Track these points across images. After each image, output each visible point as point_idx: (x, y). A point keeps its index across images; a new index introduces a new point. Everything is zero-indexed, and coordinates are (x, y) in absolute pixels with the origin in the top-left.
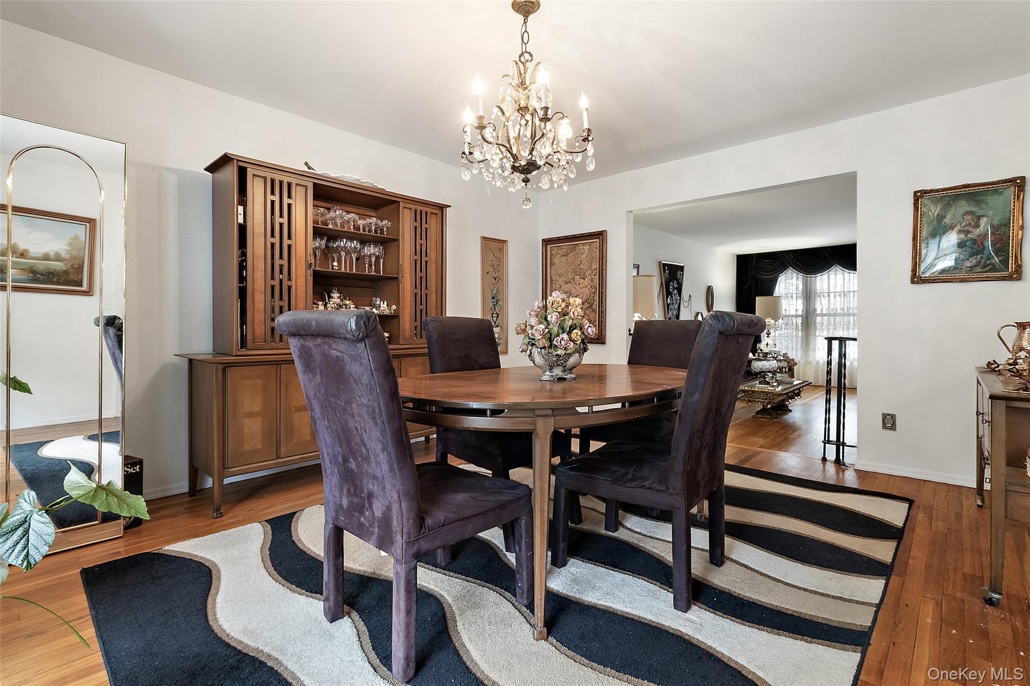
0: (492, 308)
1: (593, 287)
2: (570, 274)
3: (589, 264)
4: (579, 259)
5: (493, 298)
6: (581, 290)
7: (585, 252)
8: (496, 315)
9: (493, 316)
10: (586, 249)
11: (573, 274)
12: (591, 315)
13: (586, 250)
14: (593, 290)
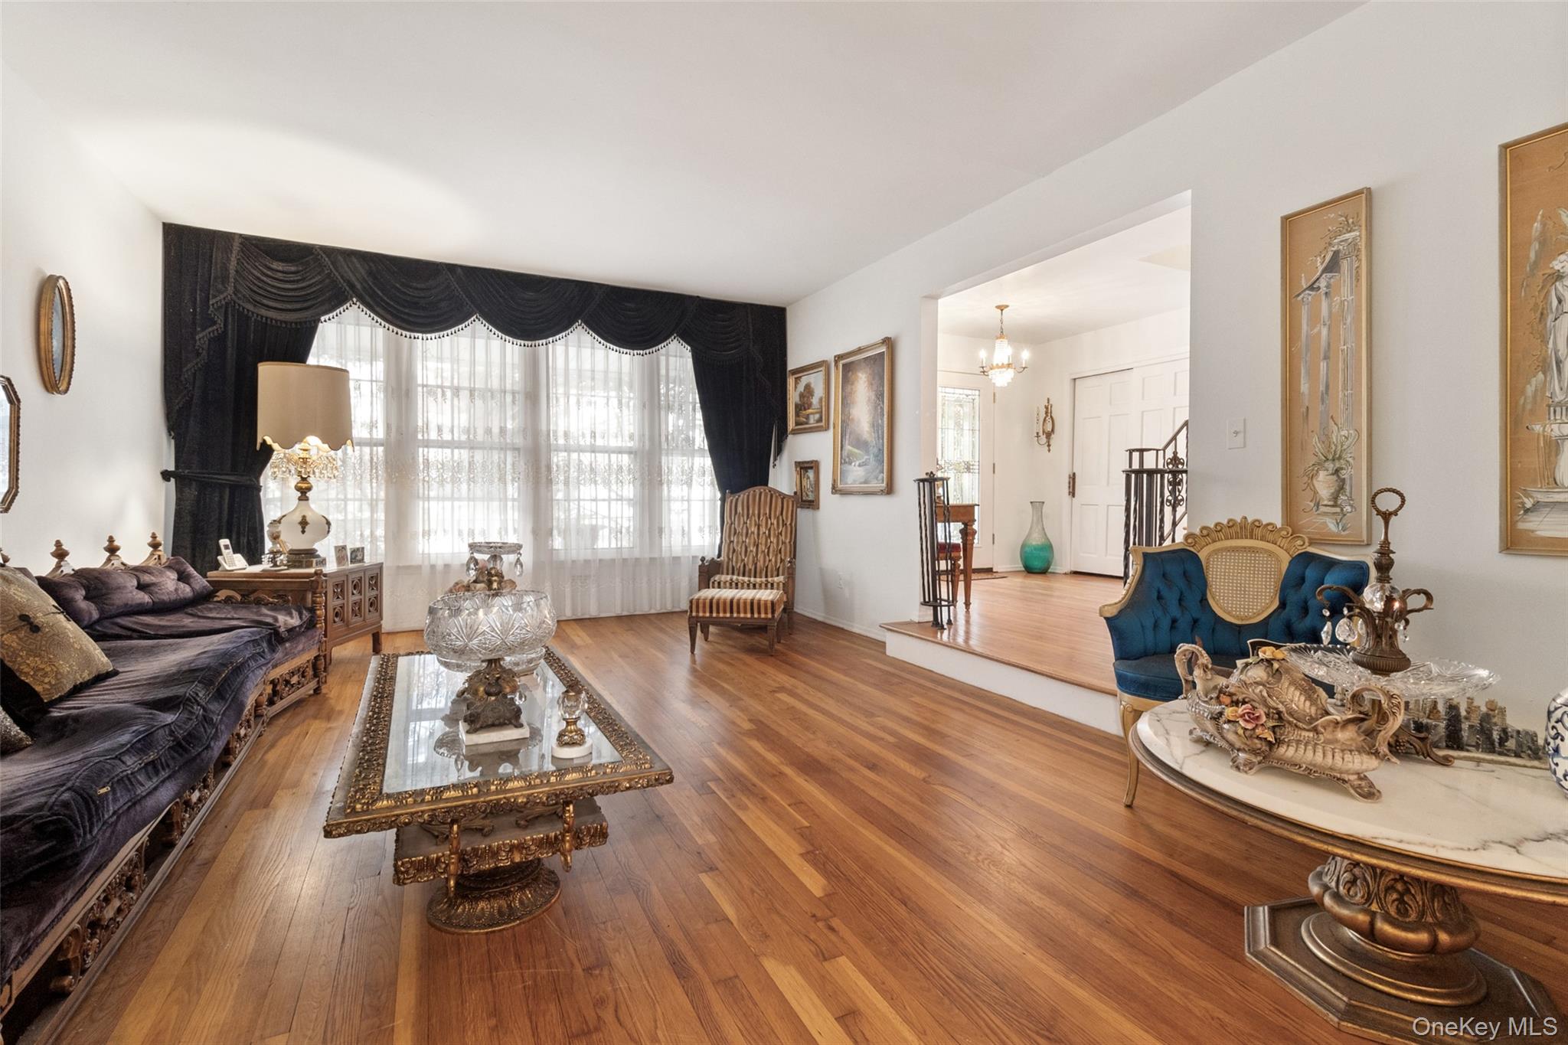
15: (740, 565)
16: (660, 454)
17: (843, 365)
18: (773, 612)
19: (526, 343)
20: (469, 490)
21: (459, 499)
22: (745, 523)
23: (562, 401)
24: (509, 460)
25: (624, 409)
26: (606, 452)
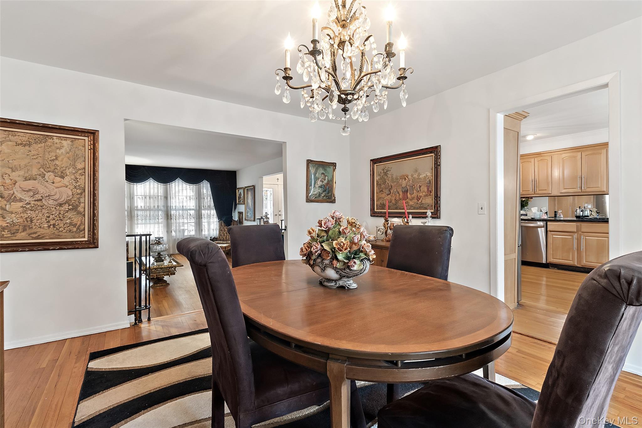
1: (77, 187)
4: (54, 154)
7: (63, 147)
11: (42, 170)
13: (66, 145)
14: (79, 191)
15: (222, 239)
16: (202, 210)
17: (247, 189)
18: (225, 249)
19: (164, 184)
20: (149, 222)
21: (147, 224)
22: (224, 228)
23: (174, 198)
24: (160, 213)
25: (191, 200)
26: (186, 210)
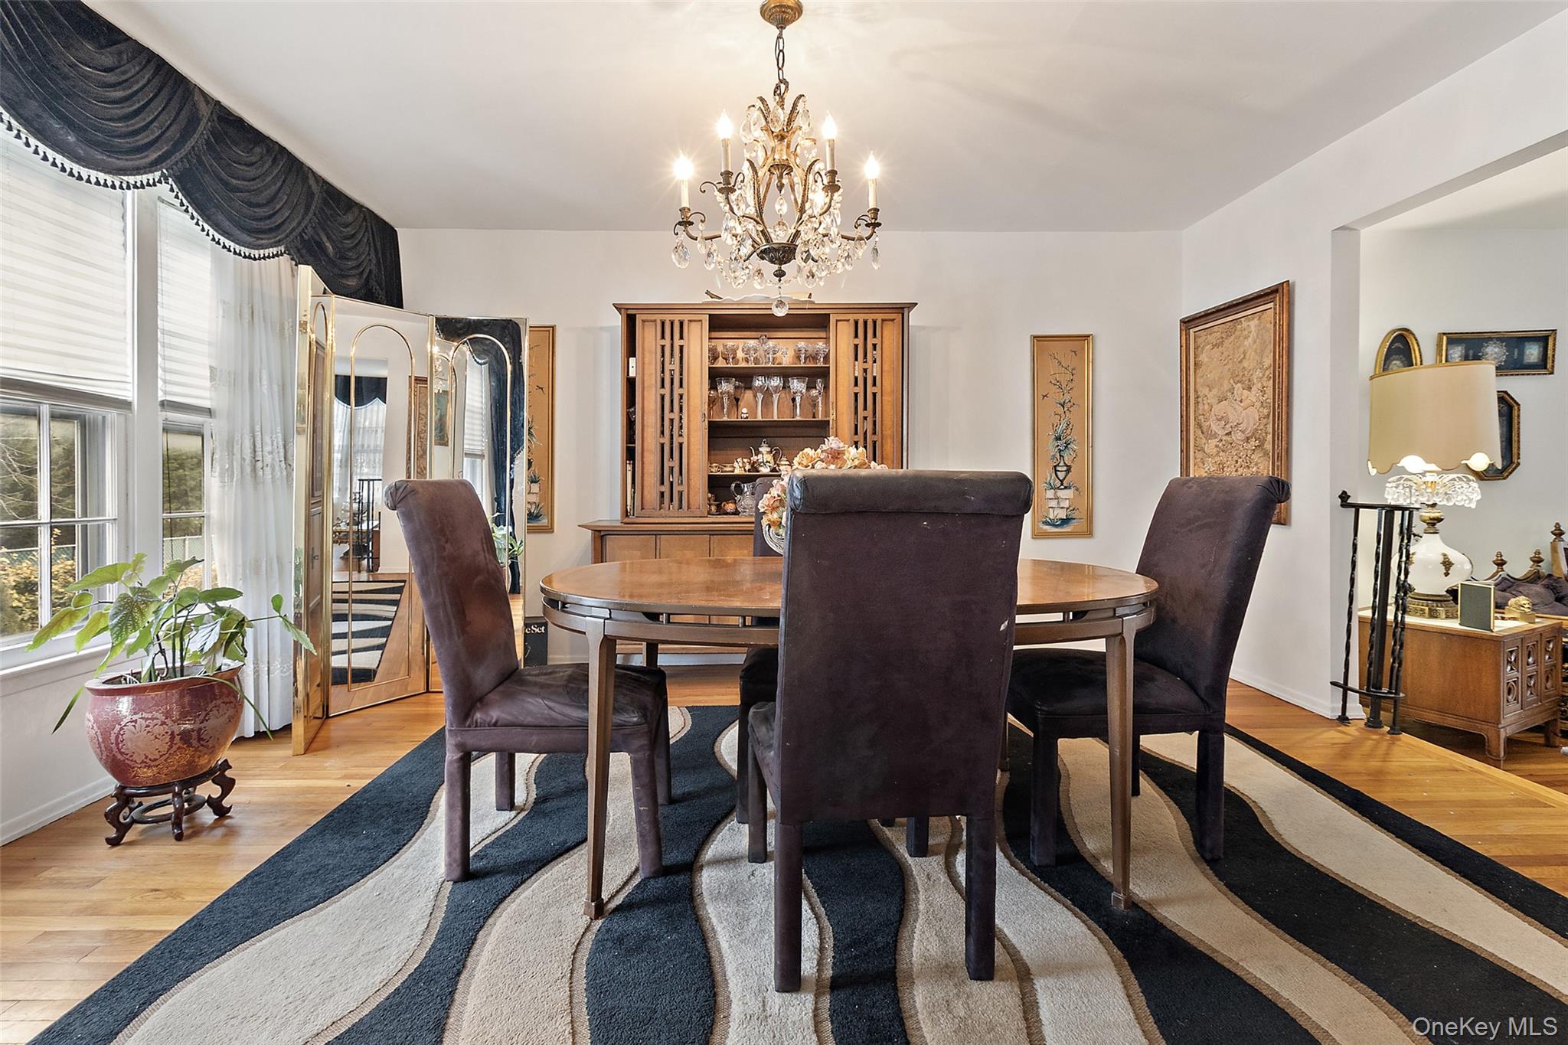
0: (1054, 456)
1: (1265, 404)
2: (1226, 382)
3: (1257, 358)
4: (1241, 350)
5: (1058, 438)
6: (1244, 412)
7: (1250, 332)
8: (1065, 468)
9: (1056, 471)
10: (1256, 326)
11: (1232, 381)
12: (1262, 462)
13: (1253, 328)
14: (1266, 412)
